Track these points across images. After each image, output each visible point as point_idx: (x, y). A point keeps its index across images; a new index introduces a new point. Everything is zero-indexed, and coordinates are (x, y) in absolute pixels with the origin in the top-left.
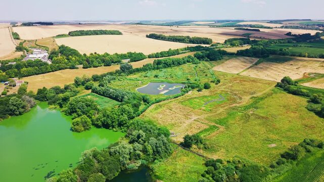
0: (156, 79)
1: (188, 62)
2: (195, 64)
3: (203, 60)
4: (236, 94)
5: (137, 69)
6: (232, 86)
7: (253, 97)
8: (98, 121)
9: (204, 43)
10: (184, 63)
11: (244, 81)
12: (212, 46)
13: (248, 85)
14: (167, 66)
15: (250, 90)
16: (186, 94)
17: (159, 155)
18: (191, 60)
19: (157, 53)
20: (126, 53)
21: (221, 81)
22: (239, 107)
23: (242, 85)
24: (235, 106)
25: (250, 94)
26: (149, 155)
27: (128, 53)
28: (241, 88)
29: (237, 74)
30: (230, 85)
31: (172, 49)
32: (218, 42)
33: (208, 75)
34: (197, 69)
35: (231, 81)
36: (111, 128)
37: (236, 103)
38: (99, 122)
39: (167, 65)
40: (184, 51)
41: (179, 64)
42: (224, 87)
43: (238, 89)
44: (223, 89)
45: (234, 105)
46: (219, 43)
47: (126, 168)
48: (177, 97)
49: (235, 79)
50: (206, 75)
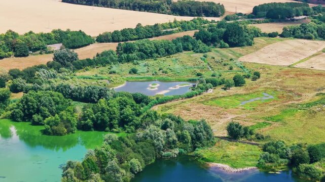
0: (135, 76)
1: (186, 49)
2: (201, 52)
3: (215, 46)
4: (290, 91)
5: (88, 60)
6: (282, 82)
7: (321, 93)
8: (86, 120)
9: (208, 14)
10: (178, 51)
11: (303, 75)
12: (227, 19)
13: (310, 80)
14: (145, 56)
15: (315, 86)
16: (205, 93)
17: (201, 143)
18: (191, 46)
19: (116, 32)
20: (49, 31)
21: (261, 75)
22: (298, 104)
23: (300, 79)
24: (292, 104)
25: (315, 90)
26: (187, 143)
27: (54, 32)
28: (298, 83)
29: (289, 66)
30: (279, 80)
31: (144, 25)
32: (239, 11)
33: (235, 69)
34: (209, 59)
35: (278, 76)
36: (107, 129)
37: (294, 100)
38: (89, 120)
39: (146, 54)
40: (169, 30)
41: (168, 52)
42: (268, 83)
43: (294, 85)
44: (269, 86)
45: (290, 102)
46: (240, 14)
47: (161, 156)
48: (191, 97)
49: (287, 73)
50: (231, 69)
